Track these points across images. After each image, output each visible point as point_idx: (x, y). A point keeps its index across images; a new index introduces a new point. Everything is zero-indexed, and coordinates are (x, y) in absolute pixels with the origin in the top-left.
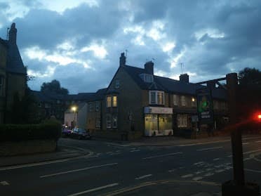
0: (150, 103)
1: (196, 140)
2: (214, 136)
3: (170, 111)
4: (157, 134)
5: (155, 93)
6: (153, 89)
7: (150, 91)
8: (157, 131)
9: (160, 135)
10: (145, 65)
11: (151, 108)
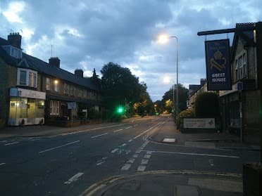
0: (18, 84)
1: (69, 129)
2: (85, 124)
3: (42, 95)
4: (26, 123)
5: (25, 72)
6: (23, 66)
7: (19, 70)
8: (25, 119)
9: (30, 124)
10: (9, 36)
11: (19, 89)
